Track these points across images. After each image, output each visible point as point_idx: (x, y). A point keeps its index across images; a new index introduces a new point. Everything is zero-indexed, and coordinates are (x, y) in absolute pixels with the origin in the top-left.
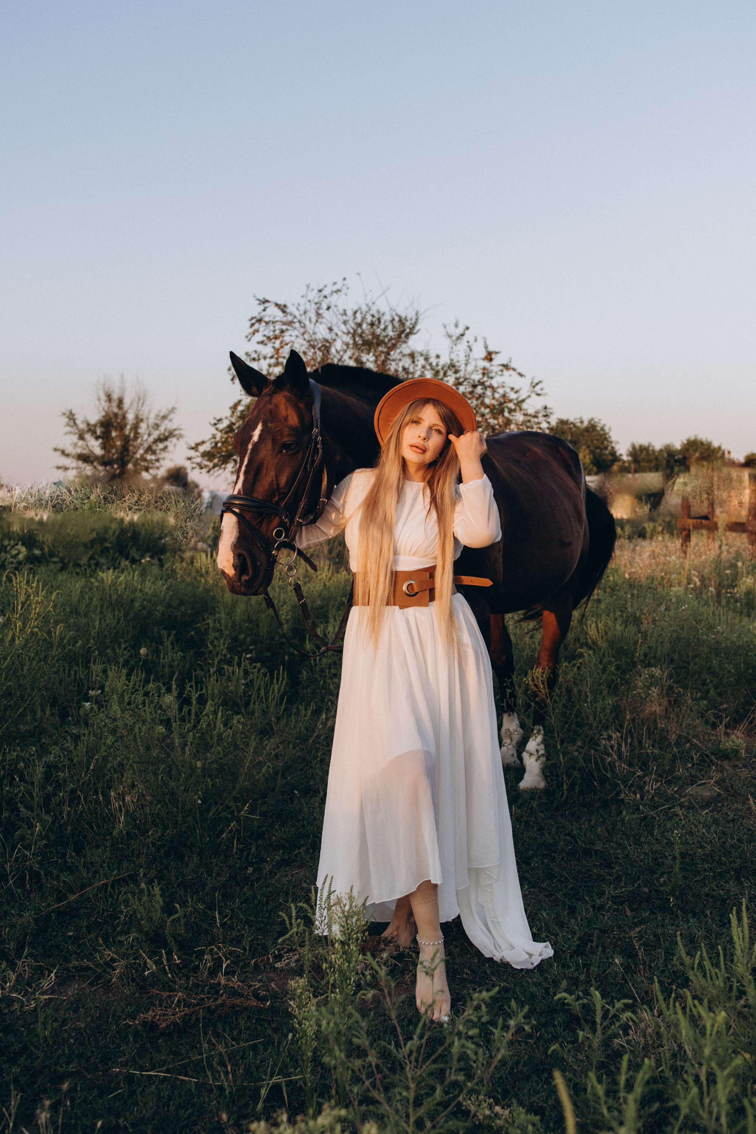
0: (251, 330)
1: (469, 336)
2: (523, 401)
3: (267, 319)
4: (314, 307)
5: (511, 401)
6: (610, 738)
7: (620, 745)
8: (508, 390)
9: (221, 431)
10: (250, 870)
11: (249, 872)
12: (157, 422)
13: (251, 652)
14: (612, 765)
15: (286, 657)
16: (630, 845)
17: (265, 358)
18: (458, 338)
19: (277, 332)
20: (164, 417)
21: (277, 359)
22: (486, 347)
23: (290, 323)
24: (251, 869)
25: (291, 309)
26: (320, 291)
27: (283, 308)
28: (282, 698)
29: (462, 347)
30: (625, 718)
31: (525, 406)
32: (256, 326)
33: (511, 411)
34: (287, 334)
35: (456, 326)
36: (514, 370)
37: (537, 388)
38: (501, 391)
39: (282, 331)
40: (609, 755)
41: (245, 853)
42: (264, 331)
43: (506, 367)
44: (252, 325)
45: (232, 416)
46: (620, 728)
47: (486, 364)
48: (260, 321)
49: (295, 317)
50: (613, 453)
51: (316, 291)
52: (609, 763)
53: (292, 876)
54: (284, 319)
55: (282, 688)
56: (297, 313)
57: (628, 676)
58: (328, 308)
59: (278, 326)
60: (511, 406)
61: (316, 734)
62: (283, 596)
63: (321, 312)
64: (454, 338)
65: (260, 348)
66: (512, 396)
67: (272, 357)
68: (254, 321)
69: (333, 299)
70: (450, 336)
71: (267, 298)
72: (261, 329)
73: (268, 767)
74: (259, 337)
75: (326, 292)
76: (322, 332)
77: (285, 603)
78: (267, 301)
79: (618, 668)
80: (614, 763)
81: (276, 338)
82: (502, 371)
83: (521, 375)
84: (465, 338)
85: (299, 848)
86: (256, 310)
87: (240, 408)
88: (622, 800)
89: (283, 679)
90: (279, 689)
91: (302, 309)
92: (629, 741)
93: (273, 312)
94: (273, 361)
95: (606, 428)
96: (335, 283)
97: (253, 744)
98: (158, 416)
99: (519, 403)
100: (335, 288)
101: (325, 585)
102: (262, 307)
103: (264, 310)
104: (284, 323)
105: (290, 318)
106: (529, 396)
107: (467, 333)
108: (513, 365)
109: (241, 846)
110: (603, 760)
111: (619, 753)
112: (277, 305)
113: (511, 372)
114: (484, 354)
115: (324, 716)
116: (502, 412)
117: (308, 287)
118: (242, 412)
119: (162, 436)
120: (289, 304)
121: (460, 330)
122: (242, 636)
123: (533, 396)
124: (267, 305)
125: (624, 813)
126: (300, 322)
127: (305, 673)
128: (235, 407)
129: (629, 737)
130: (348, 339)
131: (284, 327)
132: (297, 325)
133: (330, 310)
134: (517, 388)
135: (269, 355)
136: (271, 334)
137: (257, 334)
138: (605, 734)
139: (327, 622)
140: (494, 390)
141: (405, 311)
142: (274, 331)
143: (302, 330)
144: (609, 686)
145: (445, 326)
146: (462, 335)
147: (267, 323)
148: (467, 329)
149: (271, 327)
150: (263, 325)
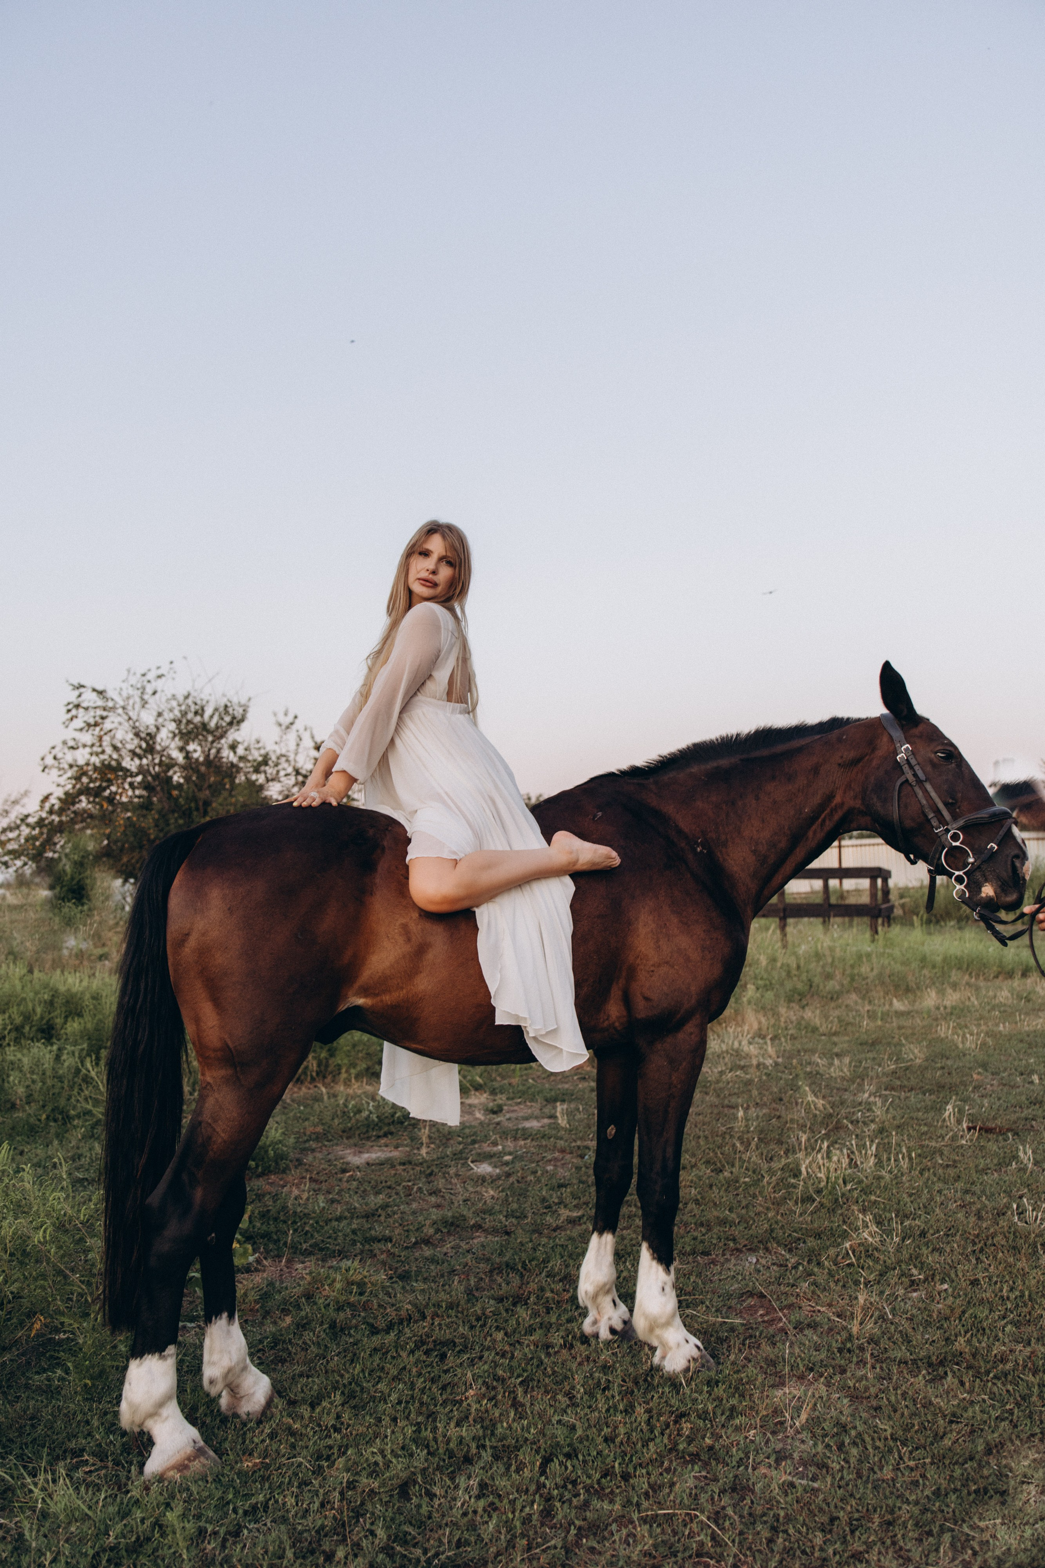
0: (69, 716)
1: (299, 725)
3: (85, 705)
4: (139, 692)
9: (31, 826)
12: (6, 808)
17: (85, 746)
18: (288, 728)
19: (97, 719)
20: (15, 802)
21: (99, 747)
22: (313, 737)
23: (111, 709)
25: (110, 694)
26: (144, 675)
27: (100, 693)
29: (292, 737)
32: (74, 712)
34: (107, 721)
35: (286, 714)
39: (103, 718)
42: (83, 717)
44: (69, 711)
48: (77, 706)
49: (116, 703)
51: (138, 675)
54: (104, 705)
56: (118, 699)
58: (154, 693)
59: (98, 713)
63: (146, 697)
64: (284, 727)
65: (78, 735)
67: (92, 746)
68: (70, 707)
69: (159, 684)
70: (280, 725)
71: (82, 683)
72: (80, 715)
74: (78, 723)
75: (151, 676)
76: (147, 719)
78: (83, 686)
81: (96, 724)
84: (294, 727)
86: (72, 697)
87: (51, 802)
91: (125, 694)
93: (89, 698)
94: (93, 750)
96: (158, 668)
98: (6, 801)
100: (160, 672)
102: (77, 693)
103: (80, 696)
104: (105, 709)
105: (110, 704)
107: (297, 721)
112: (94, 690)
114: (312, 744)
117: (129, 671)
118: (53, 806)
119: (13, 825)
120: (108, 690)
121: (290, 718)
124: (82, 690)
126: (122, 708)
128: (44, 801)
130: (173, 726)
131: (105, 714)
132: (120, 711)
133: (157, 695)
135: (89, 743)
136: (92, 721)
137: (75, 720)
141: (237, 698)
142: (94, 717)
143: (125, 717)
145: (275, 714)
146: (292, 724)
147: (86, 709)
148: (296, 717)
149: (92, 713)
150: (81, 710)
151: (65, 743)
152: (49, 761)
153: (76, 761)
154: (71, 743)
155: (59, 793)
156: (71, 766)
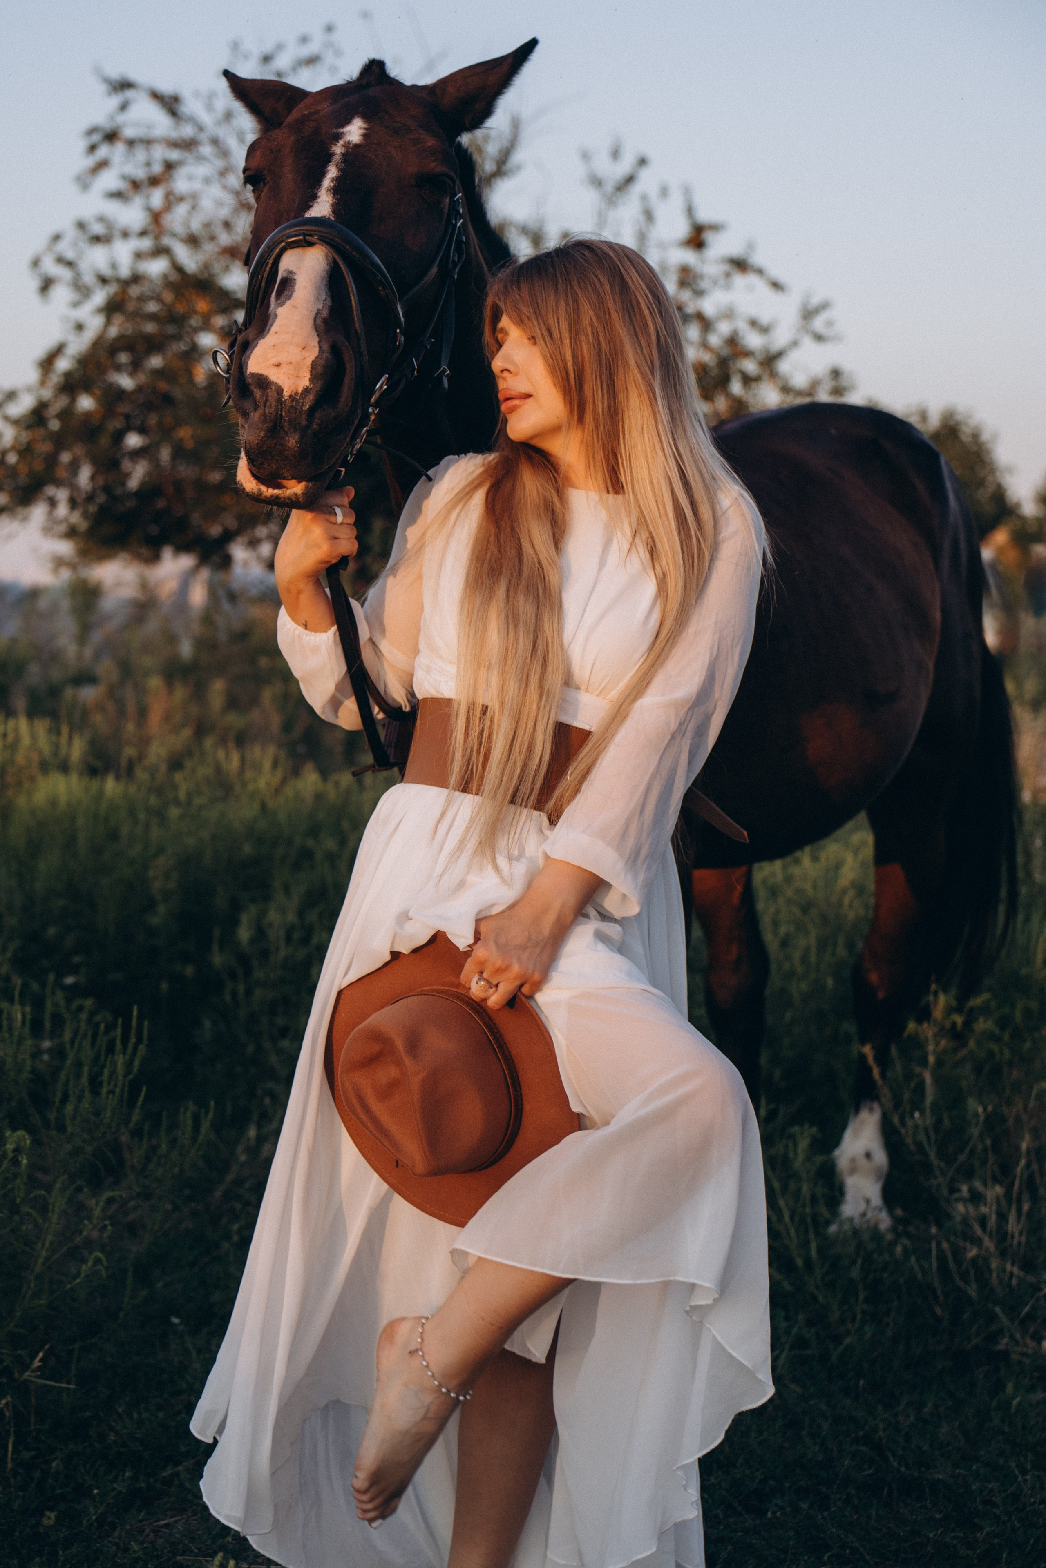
0: (89, 162)
1: (647, 182)
2: (779, 355)
3: (129, 132)
5: (747, 354)
6: (976, 1198)
7: (1002, 1217)
8: (742, 326)
9: (16, 422)
10: (50, 1519)
11: (46, 1522)
13: (74, 970)
14: (980, 1266)
15: (164, 986)
16: (1024, 1472)
17: (125, 235)
18: (619, 188)
19: (157, 169)
21: (157, 238)
22: (690, 211)
23: (188, 145)
24: (53, 1515)
25: (192, 106)
26: (268, 59)
27: (171, 104)
28: (134, 1088)
30: (1018, 1148)
31: (784, 366)
32: (103, 151)
33: (748, 380)
34: (180, 173)
35: (616, 154)
36: (760, 272)
37: (818, 324)
38: (724, 328)
39: (170, 166)
40: (978, 1242)
41: (37, 1474)
42: (123, 164)
43: (740, 265)
44: (93, 148)
45: (43, 383)
46: (1004, 1174)
47: (688, 257)
48: (111, 136)
49: (201, 129)
50: (999, 497)
51: (259, 59)
52: (974, 1261)
53: (156, 1532)
54: (174, 135)
55: (137, 1063)
56: (206, 119)
57: (1027, 1045)
59: (160, 153)
60: (750, 366)
61: (230, 1177)
62: (155, 832)
64: (609, 188)
66: (753, 340)
67: (143, 233)
68: (96, 138)
70: (597, 182)
71: (132, 76)
72: (115, 160)
73: (98, 1261)
74: (109, 180)
77: (161, 850)
78: (132, 85)
79: (1003, 1023)
80: (986, 1260)
81: (154, 181)
82: (728, 275)
83: (776, 286)
84: (637, 189)
85: (177, 1463)
87: (63, 364)
88: (1005, 1355)
89: (139, 1040)
90: (129, 1064)
92: (1026, 1207)
94: (146, 244)
95: (985, 437)
96: (304, 40)
97: (58, 1202)
99: (770, 361)
100: (307, 51)
101: (264, 807)
102: (115, 101)
103: (124, 107)
104: (173, 145)
105: (188, 131)
106: (795, 344)
107: (643, 173)
108: (758, 259)
109: (26, 1455)
110: (958, 1253)
111: (1001, 1236)
112: (156, 96)
113: (752, 279)
114: (682, 230)
115: (252, 1133)
116: (723, 381)
118: (68, 375)
120: (186, 94)
122: (52, 931)
123: (808, 343)
124: (130, 94)
125: (1010, 1388)
126: (215, 142)
127: (208, 1024)
128: (47, 363)
129: (1026, 1196)
131: (174, 155)
132: (206, 150)
134: (765, 318)
135: (136, 227)
136: (140, 174)
137: (104, 173)
138: (965, 1188)
139: (267, 898)
140: (706, 323)
142: (148, 164)
143: (220, 164)
144: (978, 1070)
145: (585, 156)
146: (630, 180)
147: (131, 143)
148: (643, 162)
149: (141, 155)
150: (120, 148)
151: (81, 226)
152: (50, 267)
153: (114, 266)
154: (98, 229)
155: (78, 345)
156: (103, 280)
